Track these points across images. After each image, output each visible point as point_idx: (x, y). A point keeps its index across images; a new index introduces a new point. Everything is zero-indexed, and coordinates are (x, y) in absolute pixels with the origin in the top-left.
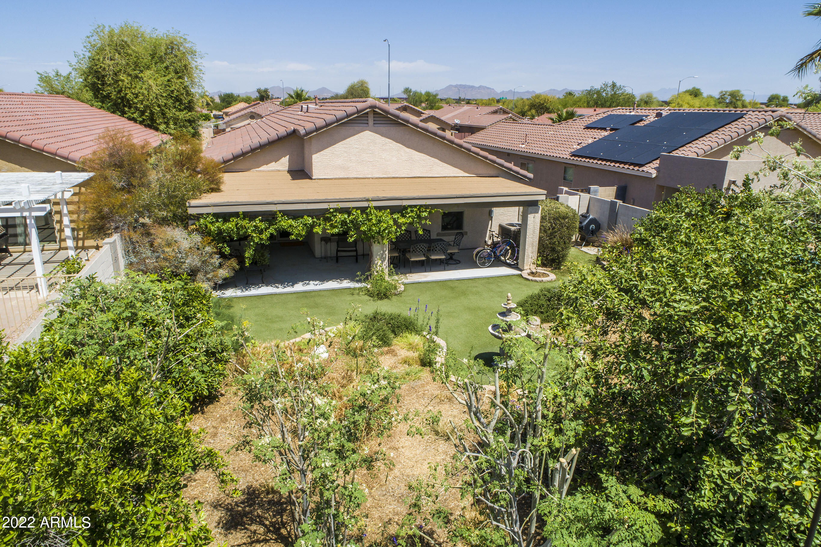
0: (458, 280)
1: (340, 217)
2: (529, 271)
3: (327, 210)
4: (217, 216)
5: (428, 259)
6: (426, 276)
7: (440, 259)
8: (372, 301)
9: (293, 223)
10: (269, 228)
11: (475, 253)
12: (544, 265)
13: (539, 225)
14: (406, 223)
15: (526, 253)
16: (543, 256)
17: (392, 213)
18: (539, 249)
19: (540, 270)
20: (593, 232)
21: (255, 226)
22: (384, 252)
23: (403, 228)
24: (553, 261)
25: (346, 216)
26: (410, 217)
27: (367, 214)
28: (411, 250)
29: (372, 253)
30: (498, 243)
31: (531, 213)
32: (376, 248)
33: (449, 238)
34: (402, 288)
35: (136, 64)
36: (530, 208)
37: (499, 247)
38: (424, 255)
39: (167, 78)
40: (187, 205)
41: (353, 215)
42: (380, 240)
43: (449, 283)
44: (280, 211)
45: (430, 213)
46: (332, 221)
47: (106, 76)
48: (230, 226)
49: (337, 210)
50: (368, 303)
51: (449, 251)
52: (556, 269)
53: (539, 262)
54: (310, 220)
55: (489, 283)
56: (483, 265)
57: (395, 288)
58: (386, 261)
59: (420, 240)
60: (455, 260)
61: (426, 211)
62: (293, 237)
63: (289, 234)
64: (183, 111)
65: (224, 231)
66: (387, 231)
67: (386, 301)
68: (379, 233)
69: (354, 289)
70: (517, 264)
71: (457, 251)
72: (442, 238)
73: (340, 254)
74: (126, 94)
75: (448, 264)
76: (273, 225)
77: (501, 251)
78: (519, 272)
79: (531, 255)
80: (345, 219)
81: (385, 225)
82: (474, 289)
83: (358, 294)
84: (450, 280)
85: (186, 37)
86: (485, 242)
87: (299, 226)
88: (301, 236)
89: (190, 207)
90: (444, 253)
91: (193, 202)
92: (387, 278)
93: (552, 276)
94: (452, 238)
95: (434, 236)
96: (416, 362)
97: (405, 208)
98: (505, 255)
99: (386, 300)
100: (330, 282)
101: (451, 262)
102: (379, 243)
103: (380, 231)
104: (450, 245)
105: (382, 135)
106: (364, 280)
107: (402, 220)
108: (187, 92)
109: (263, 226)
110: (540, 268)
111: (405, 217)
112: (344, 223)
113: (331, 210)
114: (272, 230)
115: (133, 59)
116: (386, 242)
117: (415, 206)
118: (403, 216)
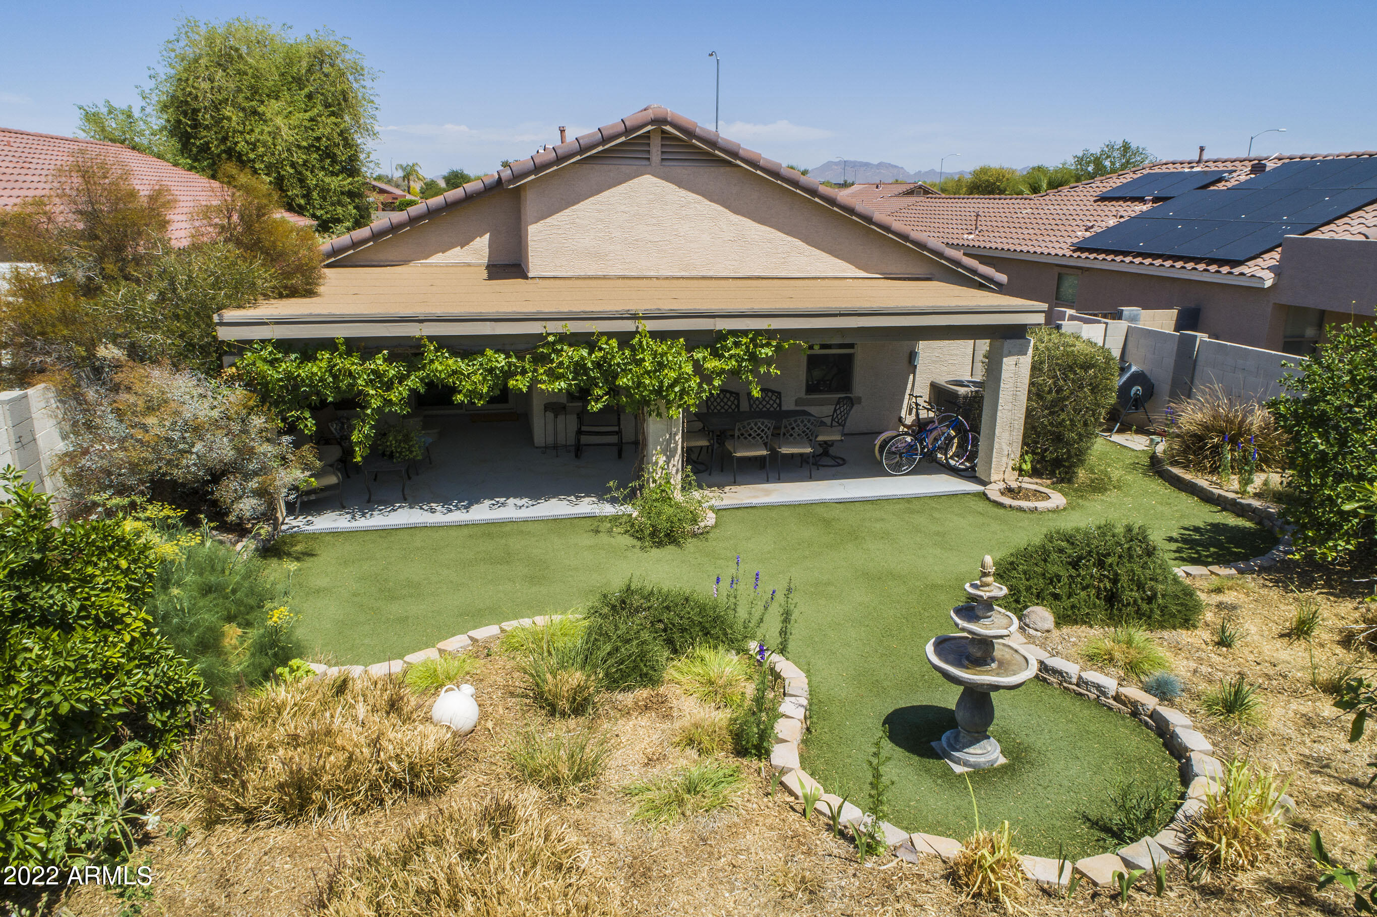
0: (840, 502)
1: (571, 354)
2: (1002, 486)
3: (540, 337)
4: (285, 346)
5: (774, 454)
6: (768, 493)
7: (801, 455)
8: (637, 550)
9: (463, 366)
10: (408, 376)
11: (878, 442)
12: (1035, 473)
13: (1027, 381)
14: (723, 371)
15: (996, 446)
16: (1034, 453)
17: (690, 349)
18: (1025, 436)
19: (1029, 484)
20: (1138, 403)
21: (374, 372)
22: (673, 436)
23: (716, 383)
24: (1057, 463)
25: (585, 352)
26: (731, 357)
27: (633, 349)
28: (737, 433)
29: (645, 440)
30: (930, 421)
31: (1010, 354)
32: (653, 426)
33: (822, 410)
34: (710, 519)
35: (255, 91)
36: (1008, 344)
37: (931, 431)
38: (765, 444)
39: (308, 115)
40: (216, 318)
41: (601, 349)
42: (663, 410)
43: (821, 510)
44: (431, 339)
45: (778, 348)
46: (552, 361)
47: (199, 110)
48: (315, 369)
49: (563, 338)
50: (629, 554)
51: (820, 438)
52: (1061, 481)
53: (1027, 467)
54: (500, 361)
55: (912, 512)
56: (896, 469)
57: (694, 521)
58: (678, 457)
59: (758, 411)
60: (834, 458)
61: (768, 345)
62: (459, 397)
63: (454, 390)
64: (337, 175)
65: (303, 380)
66: (677, 389)
67: (670, 550)
68: (659, 392)
69: (602, 519)
70: (973, 468)
71: (838, 438)
72: (806, 408)
73: (584, 439)
74: (236, 143)
75: (817, 465)
76: (419, 369)
77: (936, 440)
78: (980, 488)
79: (1006, 449)
80: (582, 358)
81: (673, 375)
82: (878, 526)
83: (610, 531)
84: (823, 503)
85: (346, 41)
86: (900, 419)
87: (475, 373)
88: (481, 397)
89: (222, 324)
90: (811, 442)
91: (230, 315)
92: (678, 496)
93: (1057, 499)
94: (828, 410)
95: (789, 405)
96: (722, 742)
97: (721, 336)
98: (945, 449)
99: (671, 548)
100: (554, 501)
101: (826, 461)
102: (659, 415)
103: (661, 387)
104: (823, 424)
105: (680, 184)
106: (624, 499)
107: (712, 364)
108: (345, 139)
109: (392, 372)
110: (1026, 479)
111: (720, 357)
112: (579, 368)
113: (551, 339)
114: (413, 382)
115: (248, 80)
116: (677, 414)
117: (745, 333)
118: (716, 354)
